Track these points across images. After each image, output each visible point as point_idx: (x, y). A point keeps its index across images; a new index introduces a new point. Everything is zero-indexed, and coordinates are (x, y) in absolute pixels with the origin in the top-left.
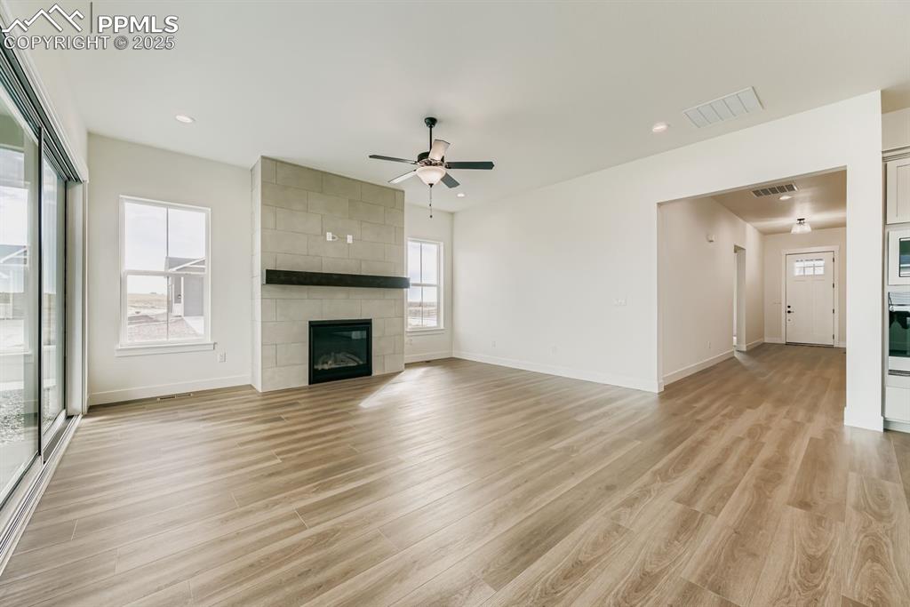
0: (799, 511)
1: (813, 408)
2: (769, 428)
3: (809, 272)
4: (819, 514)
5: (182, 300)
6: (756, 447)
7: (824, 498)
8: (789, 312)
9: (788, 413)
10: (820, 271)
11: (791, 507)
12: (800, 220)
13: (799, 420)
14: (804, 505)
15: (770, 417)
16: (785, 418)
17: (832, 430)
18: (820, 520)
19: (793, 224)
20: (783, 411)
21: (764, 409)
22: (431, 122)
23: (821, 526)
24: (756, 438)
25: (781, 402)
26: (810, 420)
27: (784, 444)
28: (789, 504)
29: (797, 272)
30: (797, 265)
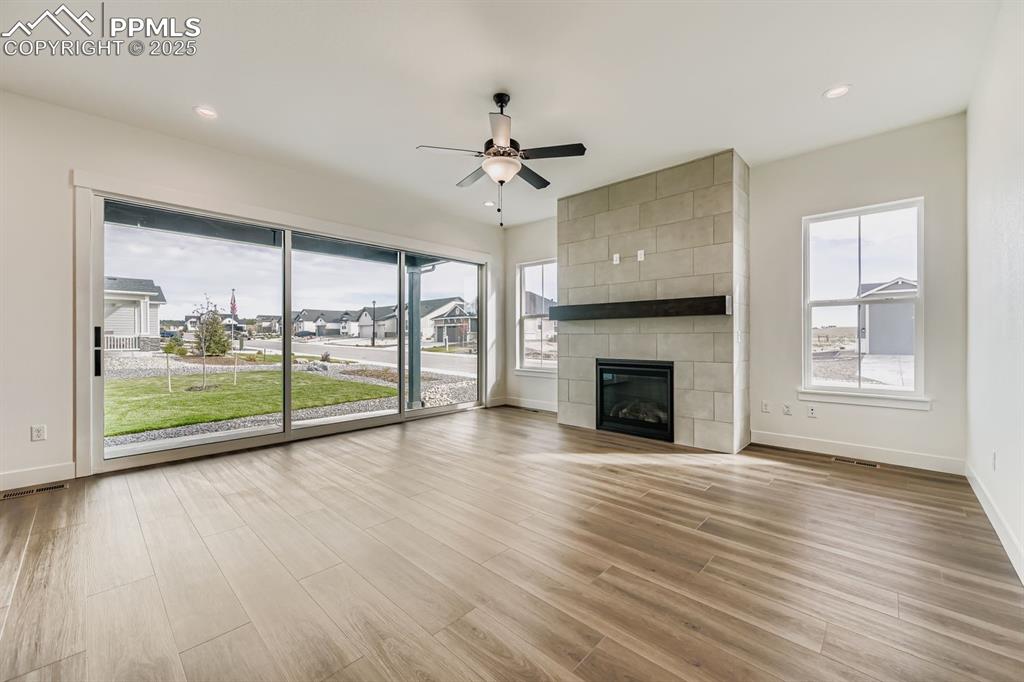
5: (867, 334)
22: (501, 99)
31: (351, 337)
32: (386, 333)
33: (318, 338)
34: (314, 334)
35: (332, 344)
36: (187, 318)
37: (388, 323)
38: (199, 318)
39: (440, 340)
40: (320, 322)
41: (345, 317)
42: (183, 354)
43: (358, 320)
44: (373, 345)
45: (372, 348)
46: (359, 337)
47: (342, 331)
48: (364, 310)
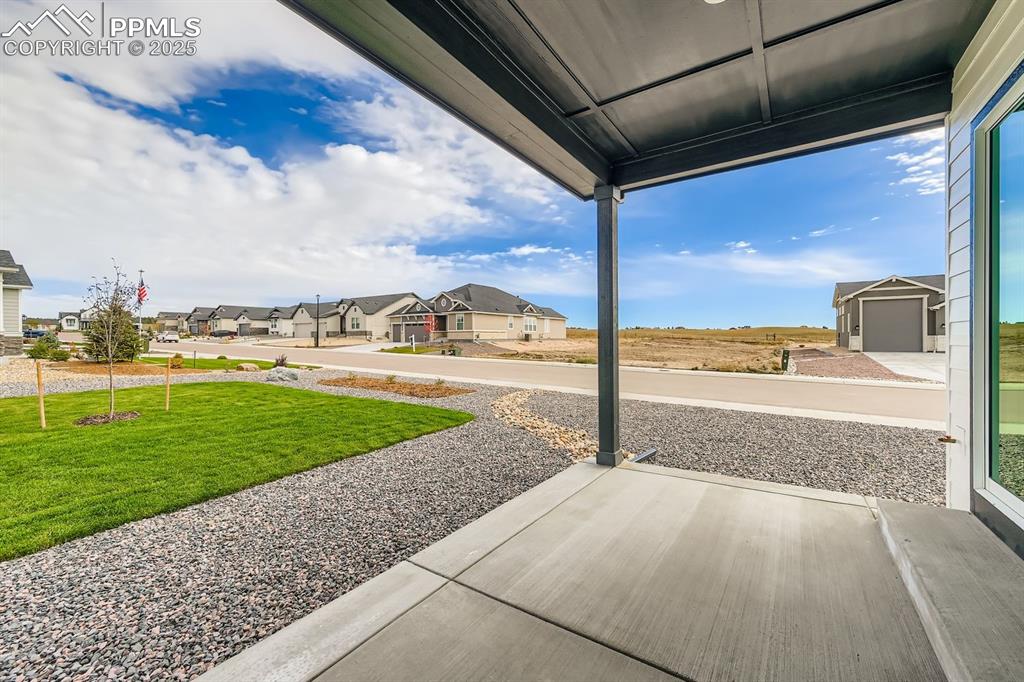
31: (285, 336)
32: (328, 333)
33: (242, 339)
34: (236, 334)
35: (263, 345)
36: (62, 315)
37: (330, 320)
38: (79, 316)
39: (397, 339)
40: (241, 321)
41: (274, 314)
42: (62, 357)
43: (292, 318)
44: (317, 346)
45: (317, 350)
46: (294, 337)
47: (271, 330)
48: (300, 306)
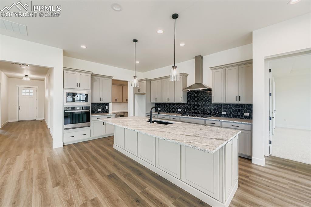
0: (57, 188)
1: (42, 146)
2: (31, 161)
3: (28, 94)
4: (62, 184)
6: (30, 172)
7: (61, 178)
8: (20, 109)
9: (34, 151)
10: (32, 94)
11: (54, 188)
12: (26, 76)
13: (40, 153)
14: (57, 184)
15: (29, 156)
16: (34, 154)
17: (51, 152)
18: (63, 186)
19: (23, 77)
20: (32, 151)
21: (25, 153)
23: (65, 188)
24: (28, 169)
25: (30, 147)
26: (43, 151)
27: (40, 165)
28: (53, 188)
29: (24, 94)
30: (23, 91)
